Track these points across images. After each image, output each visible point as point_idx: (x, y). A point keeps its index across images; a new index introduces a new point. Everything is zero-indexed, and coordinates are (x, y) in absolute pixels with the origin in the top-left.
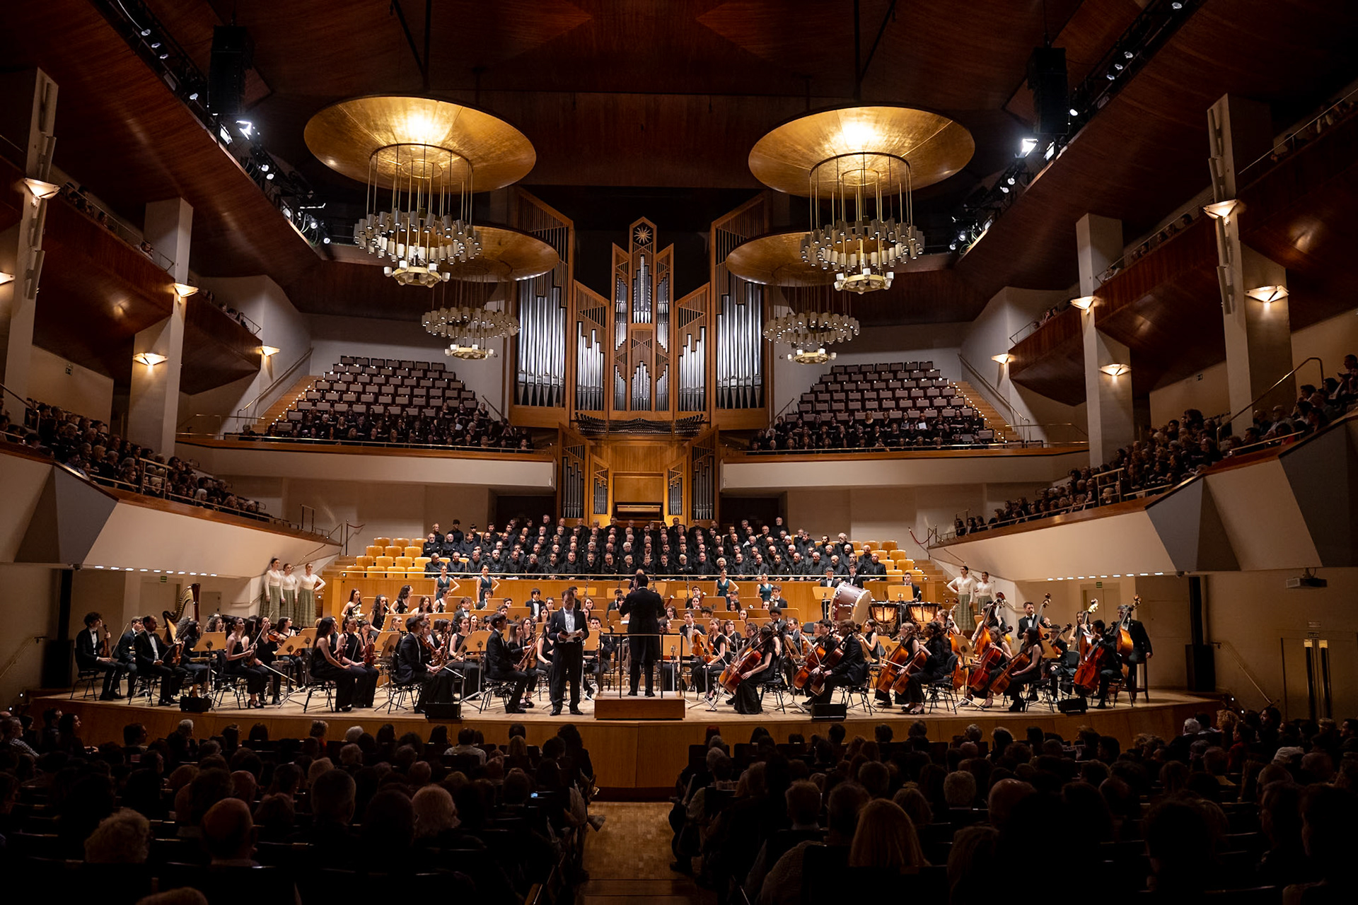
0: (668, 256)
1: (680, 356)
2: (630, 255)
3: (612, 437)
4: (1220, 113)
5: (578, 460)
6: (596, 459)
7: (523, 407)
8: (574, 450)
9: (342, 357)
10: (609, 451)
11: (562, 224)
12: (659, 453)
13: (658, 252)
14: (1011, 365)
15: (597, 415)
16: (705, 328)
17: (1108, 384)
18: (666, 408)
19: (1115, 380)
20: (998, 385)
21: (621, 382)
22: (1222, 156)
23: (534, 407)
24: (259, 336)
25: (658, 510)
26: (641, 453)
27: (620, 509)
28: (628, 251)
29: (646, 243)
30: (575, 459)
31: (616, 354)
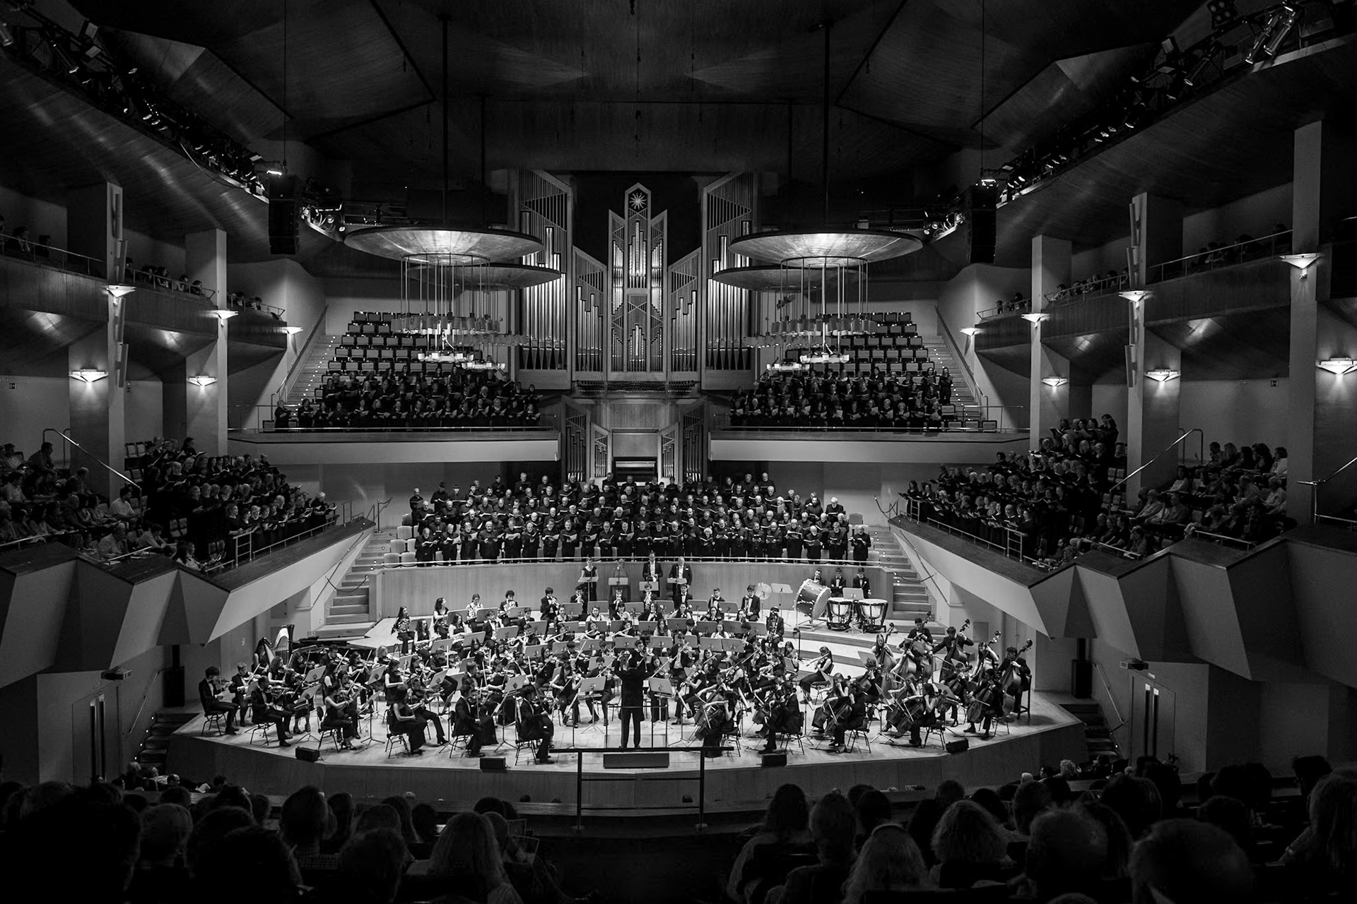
0: (662, 222)
1: (673, 319)
2: (625, 222)
3: (610, 396)
4: (1139, 204)
5: (581, 429)
6: (596, 427)
7: (529, 370)
8: (576, 420)
9: (355, 313)
10: (608, 409)
11: (560, 190)
12: (653, 410)
13: (652, 218)
14: (977, 337)
15: (597, 377)
16: (696, 291)
17: (1048, 394)
18: (660, 370)
19: (1054, 389)
20: (966, 352)
21: (618, 345)
23: (538, 370)
24: (284, 318)
25: (653, 465)
26: (637, 411)
27: (619, 465)
28: (624, 218)
29: (641, 209)
30: (577, 428)
31: (613, 318)
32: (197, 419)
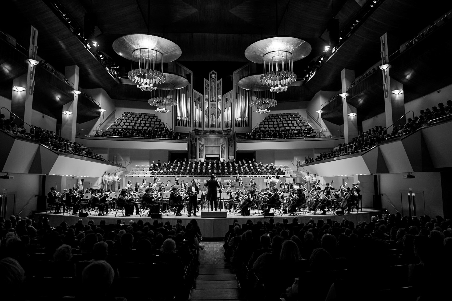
0: (221, 82)
1: (224, 111)
2: (209, 82)
3: (204, 135)
4: (384, 38)
6: (200, 142)
7: (178, 126)
8: (194, 139)
9: (125, 112)
10: (204, 139)
11: (189, 72)
12: (218, 140)
13: (218, 81)
14: (321, 113)
15: (200, 129)
16: (232, 103)
17: (350, 119)
18: (220, 127)
19: (352, 118)
20: (318, 119)
21: (207, 119)
22: (385, 51)
23: (182, 127)
24: (100, 106)
25: (218, 157)
26: (213, 140)
27: (207, 156)
28: (209, 80)
29: (214, 78)
30: (194, 142)
31: (205, 111)
32: (65, 125)
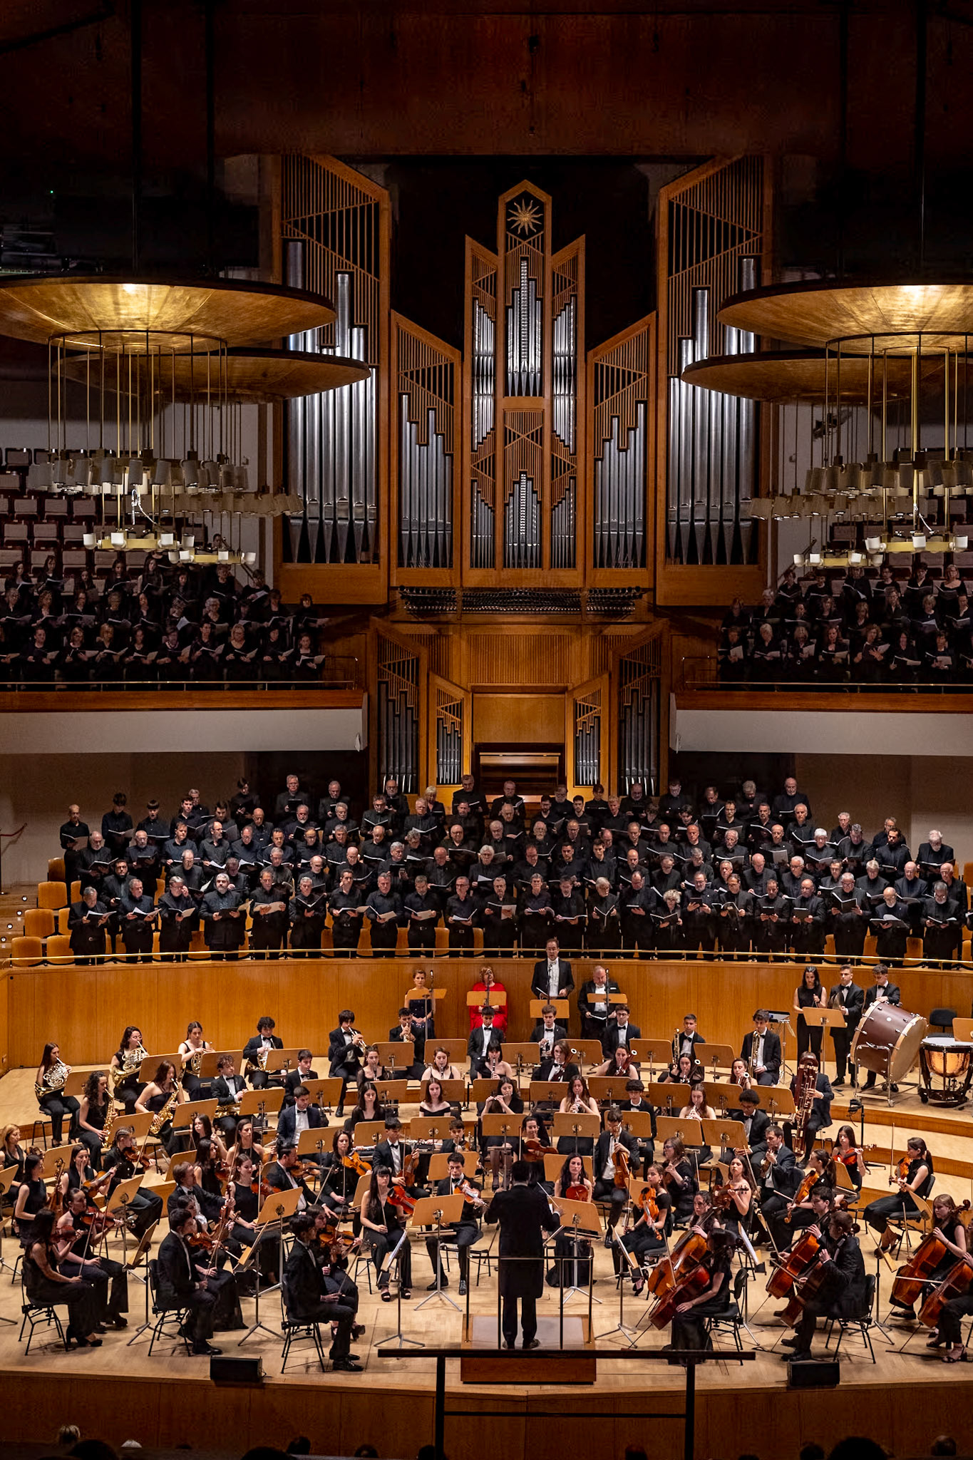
0: (575, 260)
1: (596, 460)
2: (499, 260)
3: (468, 618)
5: (408, 687)
6: (439, 682)
7: (302, 565)
8: (400, 669)
10: (464, 644)
11: (366, 197)
12: (556, 648)
13: (554, 251)
15: (440, 578)
16: (646, 403)
18: (571, 564)
21: (484, 514)
23: (321, 566)
25: (556, 762)
26: (522, 649)
27: (487, 758)
28: (496, 251)
29: (532, 233)
30: (402, 685)
31: (473, 459)
